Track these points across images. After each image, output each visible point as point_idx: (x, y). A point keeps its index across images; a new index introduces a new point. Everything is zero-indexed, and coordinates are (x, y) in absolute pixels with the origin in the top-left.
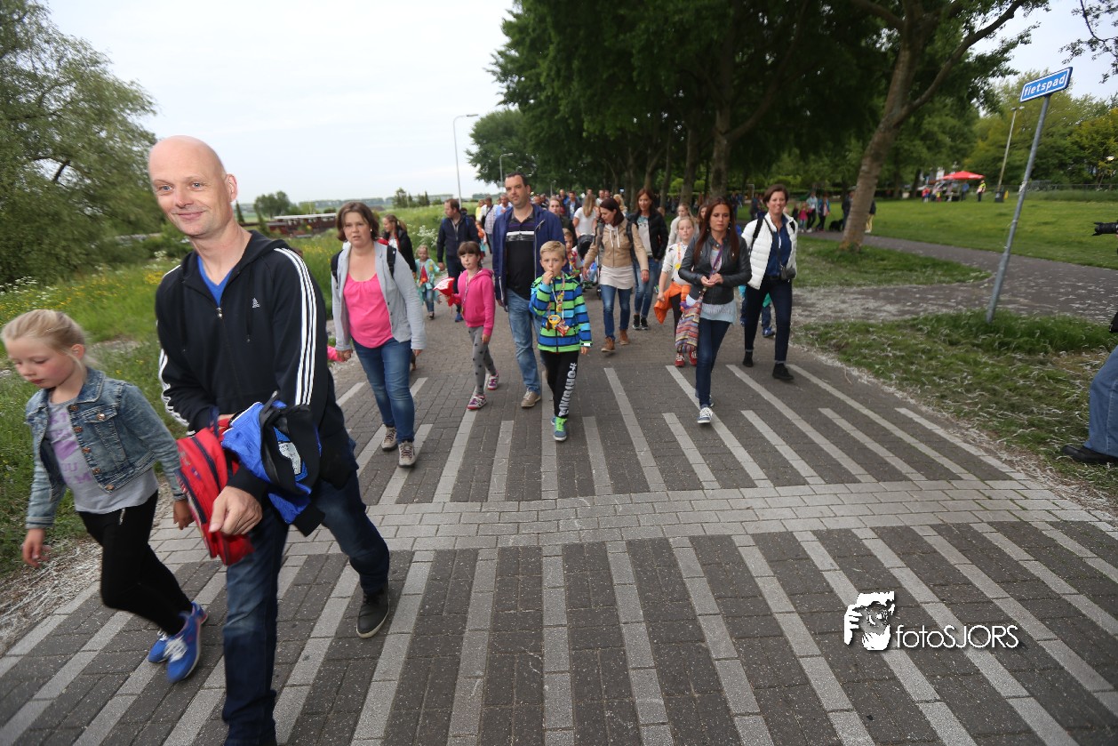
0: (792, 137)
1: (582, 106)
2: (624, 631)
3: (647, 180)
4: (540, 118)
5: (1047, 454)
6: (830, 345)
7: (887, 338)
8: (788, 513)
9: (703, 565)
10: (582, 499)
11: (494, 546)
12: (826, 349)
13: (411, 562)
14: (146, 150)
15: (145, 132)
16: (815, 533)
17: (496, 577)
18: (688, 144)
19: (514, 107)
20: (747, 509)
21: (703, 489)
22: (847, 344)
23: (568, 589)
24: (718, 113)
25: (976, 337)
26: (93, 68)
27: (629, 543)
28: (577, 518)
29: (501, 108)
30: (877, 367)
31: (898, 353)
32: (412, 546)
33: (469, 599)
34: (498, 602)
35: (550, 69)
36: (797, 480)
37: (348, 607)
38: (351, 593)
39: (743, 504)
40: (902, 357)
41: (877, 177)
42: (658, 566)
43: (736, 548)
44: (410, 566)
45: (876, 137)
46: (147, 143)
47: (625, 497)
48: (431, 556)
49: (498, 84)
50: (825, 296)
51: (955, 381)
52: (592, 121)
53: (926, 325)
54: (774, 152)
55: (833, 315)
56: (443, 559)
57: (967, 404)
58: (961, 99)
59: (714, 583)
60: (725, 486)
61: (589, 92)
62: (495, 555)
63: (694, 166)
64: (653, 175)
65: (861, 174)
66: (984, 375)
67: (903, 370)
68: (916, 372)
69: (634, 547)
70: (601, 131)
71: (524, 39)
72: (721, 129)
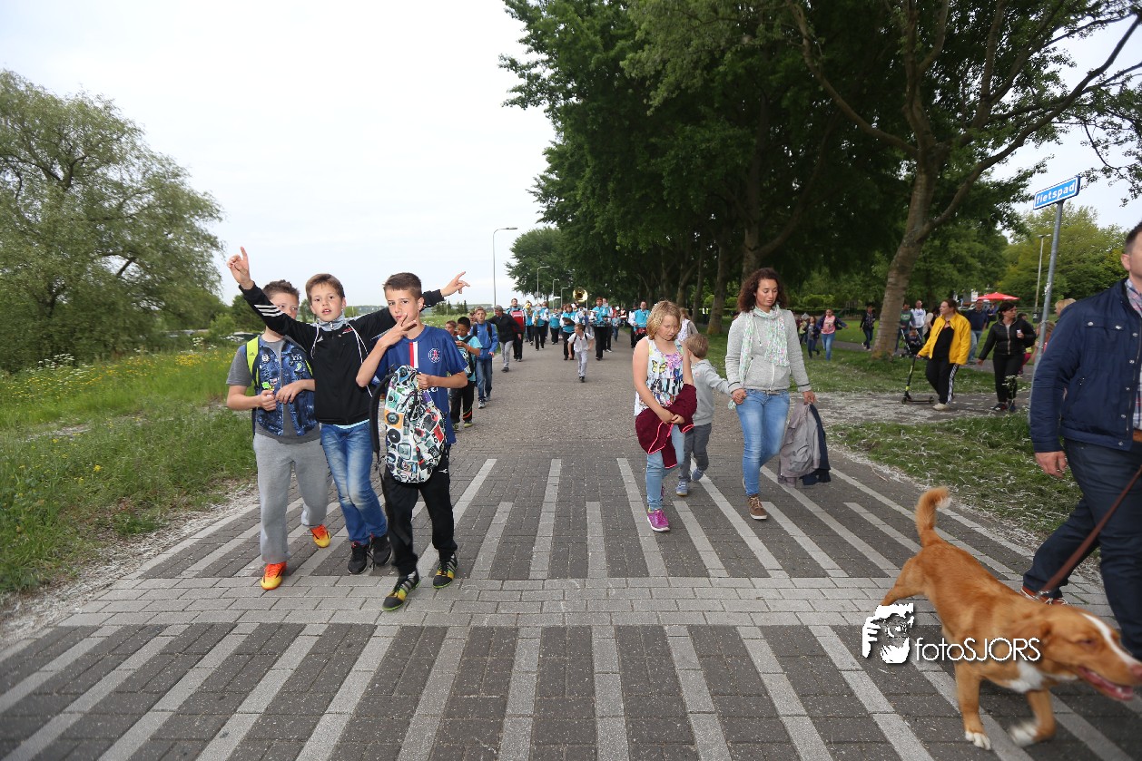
0: (821, 257)
1: (616, 222)
2: (599, 725)
3: (679, 294)
4: (578, 235)
6: (859, 445)
7: (922, 439)
8: (804, 606)
9: (700, 657)
10: (573, 581)
11: (467, 625)
12: (855, 448)
13: (370, 636)
15: (209, 235)
16: (834, 628)
17: (462, 657)
18: (719, 260)
19: (553, 226)
20: (758, 598)
21: (708, 576)
22: (878, 443)
23: (541, 674)
24: (746, 232)
25: (1018, 439)
26: (173, 180)
27: (618, 629)
28: (564, 600)
29: (541, 226)
30: (910, 465)
31: (933, 453)
33: (426, 679)
34: (460, 685)
35: (586, 189)
36: (817, 572)
37: (288, 680)
39: (753, 593)
40: (938, 457)
41: (905, 289)
42: (648, 655)
43: (741, 640)
44: (368, 640)
45: (901, 252)
47: (621, 581)
49: (539, 204)
50: (857, 401)
51: (997, 480)
53: (963, 428)
54: (804, 269)
55: (864, 417)
56: (407, 636)
57: (1010, 504)
58: (985, 222)
59: (711, 678)
60: (734, 573)
61: (623, 210)
62: (465, 634)
63: (725, 280)
64: (686, 291)
65: (888, 286)
66: (1030, 476)
67: (939, 469)
68: (953, 472)
69: (624, 634)
71: (563, 163)
72: (749, 246)
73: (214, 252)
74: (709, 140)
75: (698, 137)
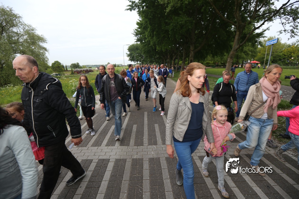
0: (210, 52)
1: (156, 43)
2: (164, 181)
3: (173, 62)
4: (145, 46)
5: (276, 136)
10: (154, 146)
11: (131, 158)
13: (109, 162)
14: (44, 52)
15: (44, 47)
17: (131, 166)
18: (184, 53)
19: (139, 43)
23: (150, 170)
24: (191, 46)
26: (32, 32)
28: (152, 151)
29: (135, 43)
32: (109, 158)
33: (124, 172)
34: (131, 173)
35: (148, 34)
37: (92, 174)
38: (93, 170)
41: (232, 63)
42: (174, 164)
43: (194, 160)
44: (109, 163)
45: (231, 53)
46: (44, 50)
48: (114, 160)
49: (135, 37)
52: (159, 47)
54: (206, 55)
56: (117, 161)
58: (253, 43)
61: (158, 40)
62: (131, 160)
63: (185, 58)
64: (174, 60)
65: (228, 62)
69: (167, 159)
70: (161, 49)
71: (142, 27)
72: (192, 49)
73: (46, 52)
74: (182, 21)
75: (179, 20)
